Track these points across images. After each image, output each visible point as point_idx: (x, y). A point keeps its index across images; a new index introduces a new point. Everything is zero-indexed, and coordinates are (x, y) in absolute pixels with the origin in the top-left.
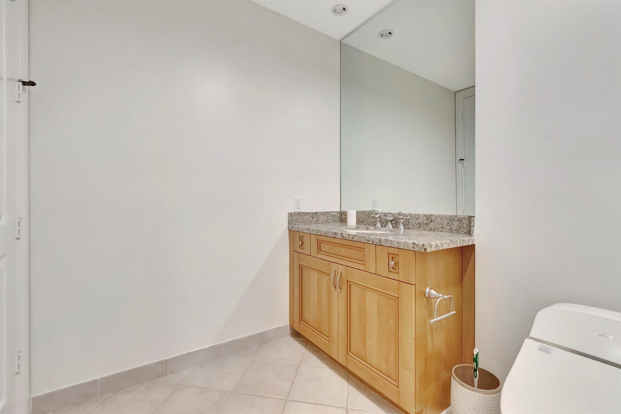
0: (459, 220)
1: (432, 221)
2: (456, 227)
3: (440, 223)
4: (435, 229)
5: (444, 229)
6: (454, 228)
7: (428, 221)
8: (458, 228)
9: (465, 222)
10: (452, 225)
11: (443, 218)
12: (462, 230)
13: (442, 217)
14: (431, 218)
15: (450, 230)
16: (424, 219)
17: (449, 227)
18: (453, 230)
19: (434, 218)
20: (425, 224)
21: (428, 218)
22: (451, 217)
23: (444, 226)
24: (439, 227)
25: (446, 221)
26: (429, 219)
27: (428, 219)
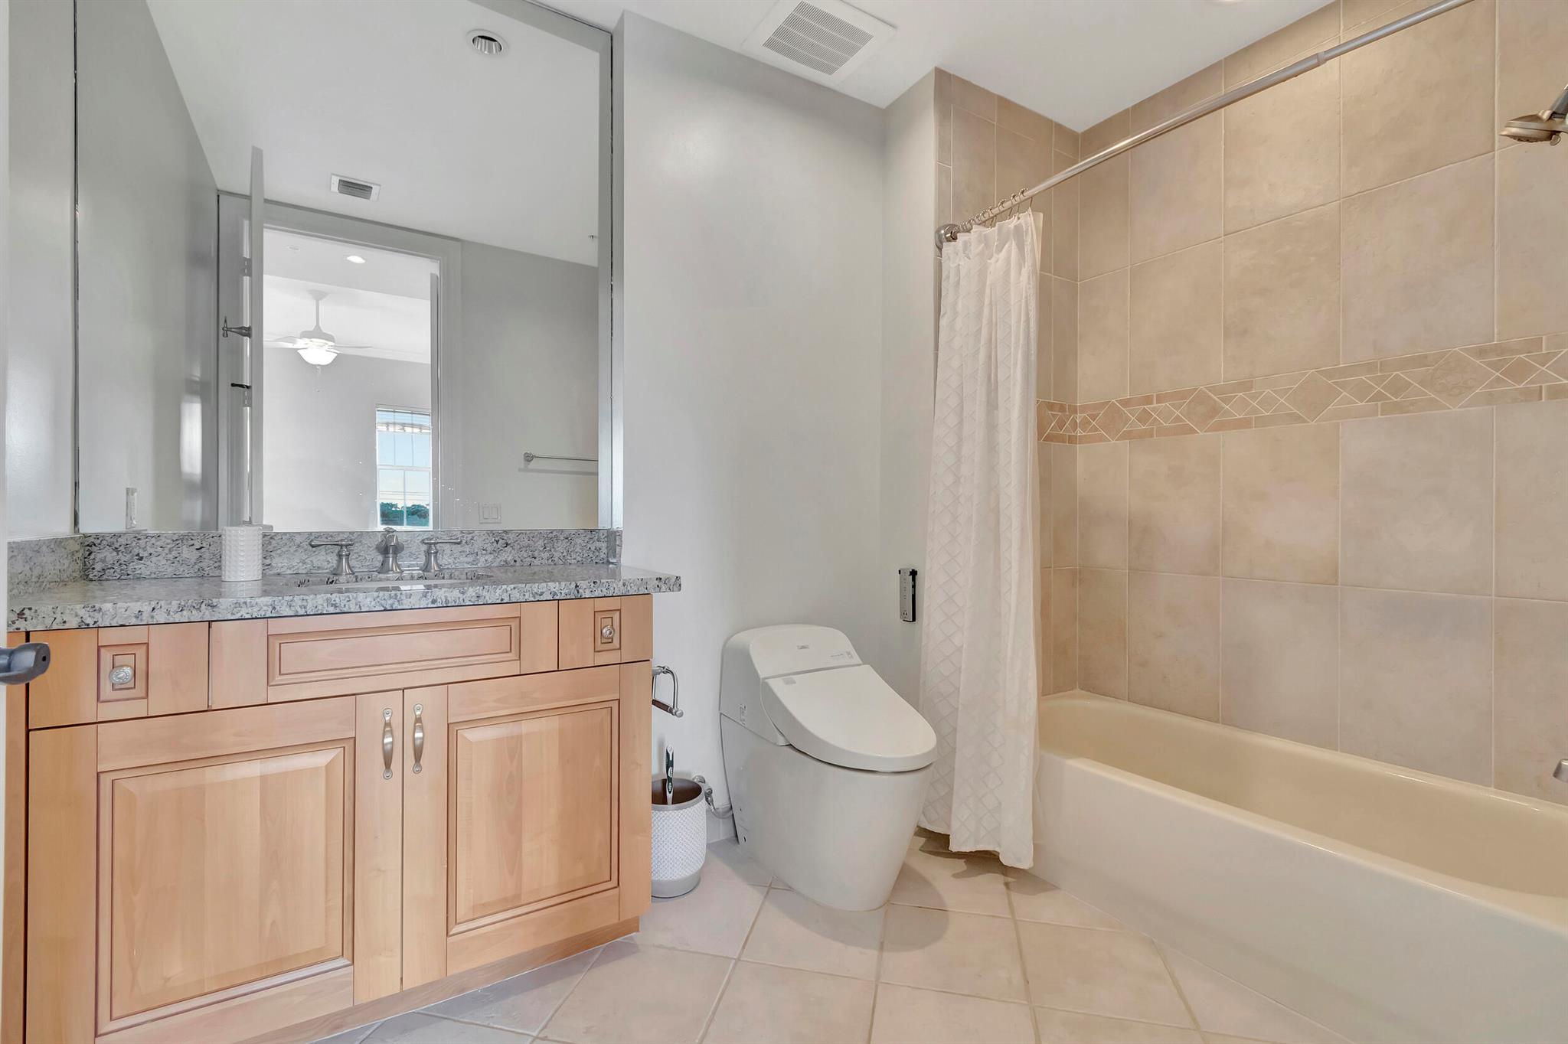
0: (567, 538)
1: (507, 544)
2: (562, 553)
3: (529, 546)
4: (515, 561)
5: (537, 559)
6: (557, 555)
7: (499, 546)
8: (565, 554)
9: (579, 541)
10: (553, 550)
11: (533, 537)
12: (574, 556)
13: (532, 535)
14: (505, 538)
15: (550, 560)
16: (487, 541)
17: (547, 555)
18: (556, 559)
19: (512, 537)
20: (490, 553)
21: (497, 539)
22: (552, 533)
23: (536, 554)
24: (525, 555)
25: (541, 543)
26: (501, 541)
27: (497, 542)
